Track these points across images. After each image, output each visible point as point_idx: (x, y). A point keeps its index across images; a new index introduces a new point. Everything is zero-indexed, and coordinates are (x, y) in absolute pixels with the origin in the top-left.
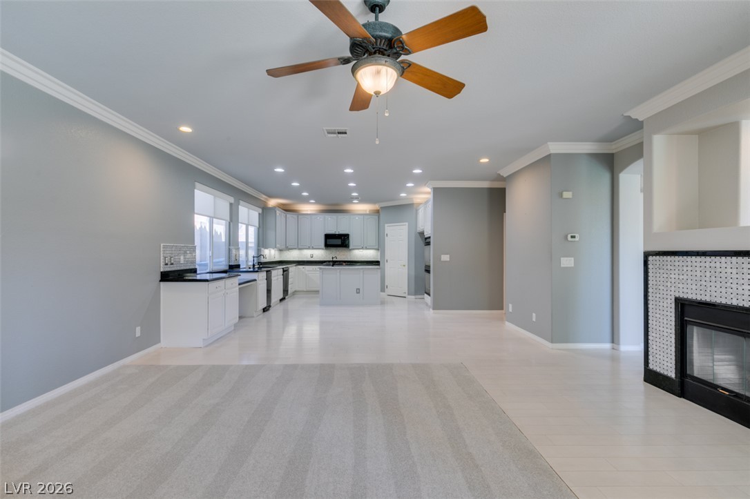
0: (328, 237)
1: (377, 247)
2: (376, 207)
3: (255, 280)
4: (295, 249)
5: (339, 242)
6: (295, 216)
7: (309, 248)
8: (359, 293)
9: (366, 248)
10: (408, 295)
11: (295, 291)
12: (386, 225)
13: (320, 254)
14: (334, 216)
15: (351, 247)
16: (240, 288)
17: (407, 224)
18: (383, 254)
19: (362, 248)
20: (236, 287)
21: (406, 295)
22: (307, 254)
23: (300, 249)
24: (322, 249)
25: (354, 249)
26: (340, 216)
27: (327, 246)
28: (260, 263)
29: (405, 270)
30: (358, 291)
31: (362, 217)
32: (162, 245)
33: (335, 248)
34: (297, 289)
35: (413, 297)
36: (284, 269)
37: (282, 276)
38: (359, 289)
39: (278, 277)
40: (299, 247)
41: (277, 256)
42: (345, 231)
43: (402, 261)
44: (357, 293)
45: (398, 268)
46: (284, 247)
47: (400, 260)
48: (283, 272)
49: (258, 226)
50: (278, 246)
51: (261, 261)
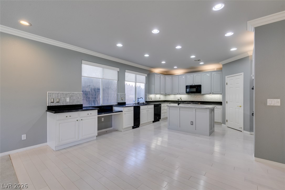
0: (187, 87)
1: (220, 93)
3: (122, 111)
4: (171, 94)
5: (194, 90)
6: (171, 78)
7: (178, 94)
8: (193, 125)
9: (213, 94)
10: (244, 130)
12: (226, 77)
13: (185, 97)
14: (192, 75)
15: (202, 93)
16: (98, 117)
17: (243, 74)
18: (224, 97)
19: (210, 94)
20: (96, 115)
21: (242, 130)
22: (178, 97)
23: (175, 94)
24: (185, 94)
26: (195, 74)
27: (188, 93)
29: (242, 110)
30: (192, 123)
31: (210, 73)
32: (48, 92)
33: (193, 94)
35: (249, 133)
36: (155, 105)
37: (154, 109)
38: (193, 122)
39: (148, 109)
40: (173, 93)
41: (162, 98)
42: (199, 83)
43: (238, 102)
44: (191, 124)
45: (236, 108)
46: (164, 93)
47: (237, 102)
48: (154, 106)
49: (145, 83)
50: (162, 93)
51: (147, 101)
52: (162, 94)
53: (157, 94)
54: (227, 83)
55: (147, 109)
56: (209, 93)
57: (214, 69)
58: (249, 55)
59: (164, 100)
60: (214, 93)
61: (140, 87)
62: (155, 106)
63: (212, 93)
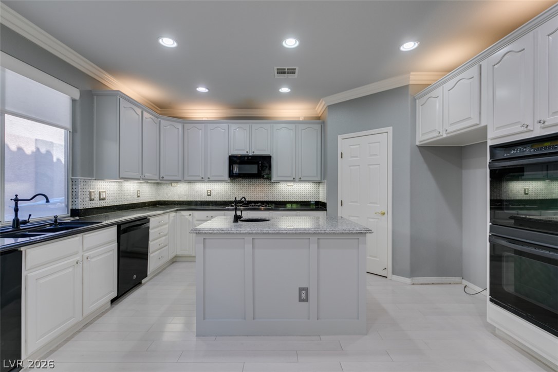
0: (233, 160)
1: (318, 179)
2: (319, 109)
4: (178, 181)
5: (253, 169)
6: (180, 126)
7: (202, 180)
10: (393, 273)
11: (176, 257)
12: (340, 137)
13: (222, 190)
14: (246, 124)
15: (274, 178)
17: (390, 129)
18: (333, 190)
19: (294, 180)
21: (388, 273)
22: (201, 191)
23: (190, 182)
24: (226, 181)
25: (278, 182)
26: (255, 125)
27: (233, 176)
28: (74, 212)
30: (304, 295)
31: (294, 125)
33: (247, 180)
34: (179, 253)
35: (408, 280)
36: (122, 227)
37: (116, 244)
38: (306, 290)
39: (86, 254)
40: (186, 178)
41: (146, 192)
42: (264, 150)
43: (376, 203)
44: (301, 300)
45: (368, 218)
46: (157, 177)
47: (371, 203)
48: (119, 233)
49: (69, 126)
50: (147, 175)
51: (80, 207)
52: (146, 180)
53: (127, 179)
54: (342, 154)
55: (76, 253)
56: (292, 179)
57: (299, 117)
58: (411, 83)
59: (154, 200)
60: (302, 179)
61: (52, 156)
62: (123, 230)
63: (297, 179)
